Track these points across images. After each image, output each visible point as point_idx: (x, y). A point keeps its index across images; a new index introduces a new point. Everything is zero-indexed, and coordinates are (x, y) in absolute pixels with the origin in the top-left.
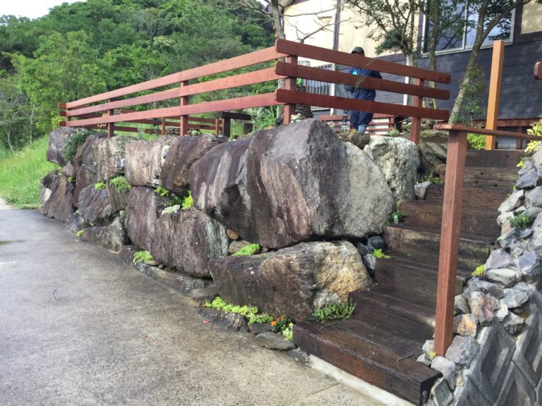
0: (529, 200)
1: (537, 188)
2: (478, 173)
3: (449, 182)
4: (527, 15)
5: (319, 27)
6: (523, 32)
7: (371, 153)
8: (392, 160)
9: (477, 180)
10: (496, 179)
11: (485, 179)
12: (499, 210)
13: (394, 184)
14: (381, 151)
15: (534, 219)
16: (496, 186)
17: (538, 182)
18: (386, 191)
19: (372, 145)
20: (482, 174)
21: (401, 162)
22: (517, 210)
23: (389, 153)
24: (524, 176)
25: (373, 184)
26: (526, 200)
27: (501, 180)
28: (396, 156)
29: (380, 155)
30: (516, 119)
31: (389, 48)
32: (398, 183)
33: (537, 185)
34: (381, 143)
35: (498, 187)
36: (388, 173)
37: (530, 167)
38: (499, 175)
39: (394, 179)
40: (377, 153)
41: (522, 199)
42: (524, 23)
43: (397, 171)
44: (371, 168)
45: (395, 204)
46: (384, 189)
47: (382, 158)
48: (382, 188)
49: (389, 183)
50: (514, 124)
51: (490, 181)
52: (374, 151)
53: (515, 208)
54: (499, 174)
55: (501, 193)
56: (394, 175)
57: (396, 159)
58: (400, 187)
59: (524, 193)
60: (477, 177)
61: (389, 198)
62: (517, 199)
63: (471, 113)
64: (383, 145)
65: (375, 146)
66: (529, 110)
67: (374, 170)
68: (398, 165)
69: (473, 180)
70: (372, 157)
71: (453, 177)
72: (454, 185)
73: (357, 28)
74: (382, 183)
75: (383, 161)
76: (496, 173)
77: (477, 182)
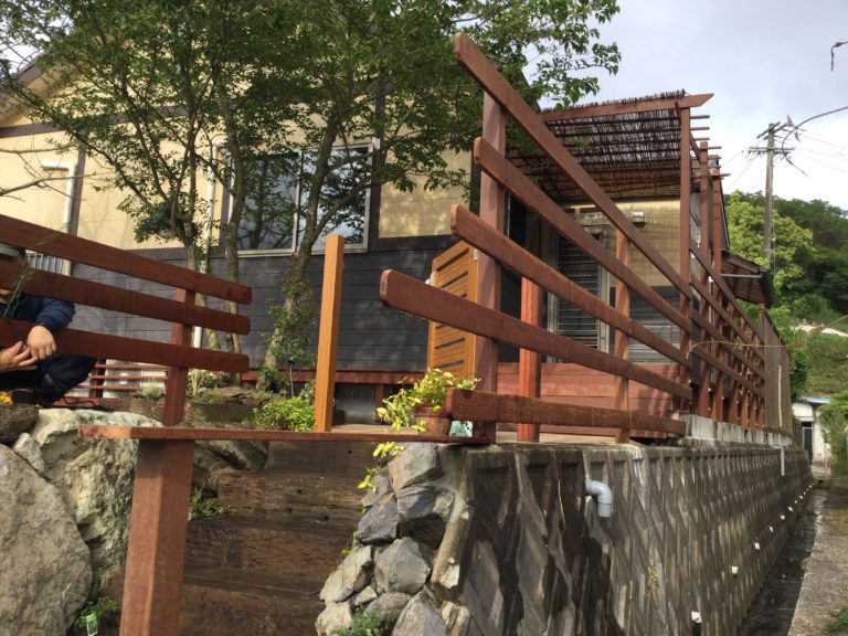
0: (381, 571)
1: (398, 542)
2: (291, 490)
3: (133, 603)
4: (386, 210)
5: (30, 180)
6: (382, 236)
7: (38, 453)
8: (100, 468)
9: (290, 506)
10: (325, 503)
11: (304, 502)
12: (322, 596)
13: (99, 528)
14: (68, 447)
15: (392, 624)
16: (327, 518)
17: (398, 527)
18: (70, 551)
19: (42, 435)
20: (300, 491)
21: (122, 472)
22: (359, 599)
23: (89, 452)
24: (372, 512)
25: (32, 538)
26: (376, 571)
27: (334, 506)
28: (110, 459)
29: (64, 457)
30: (374, 372)
31: (157, 231)
32: (111, 524)
33: (398, 537)
34: (66, 428)
35: (330, 522)
36: (83, 500)
37: (383, 490)
38: (330, 496)
39: (101, 514)
40: (55, 454)
41: (369, 569)
42: (384, 222)
43: (110, 493)
44: (31, 494)
45: (96, 581)
46: (65, 547)
47: (71, 464)
48: (59, 543)
49: (84, 526)
50: (371, 379)
51: (314, 508)
52: (45, 448)
53: (355, 593)
54: (331, 492)
55: (331, 544)
56: (102, 506)
57: (109, 466)
58: (117, 532)
59: (372, 555)
60: (291, 500)
61: (80, 569)
62: (359, 568)
63: (290, 362)
64: (72, 432)
65: (50, 436)
66: (395, 357)
67: (40, 497)
68: (112, 480)
69: (284, 505)
70: (38, 464)
71: (145, 590)
72: (147, 617)
73: (98, 189)
74: (60, 530)
75: (72, 472)
76: (326, 491)
77: (290, 510)
